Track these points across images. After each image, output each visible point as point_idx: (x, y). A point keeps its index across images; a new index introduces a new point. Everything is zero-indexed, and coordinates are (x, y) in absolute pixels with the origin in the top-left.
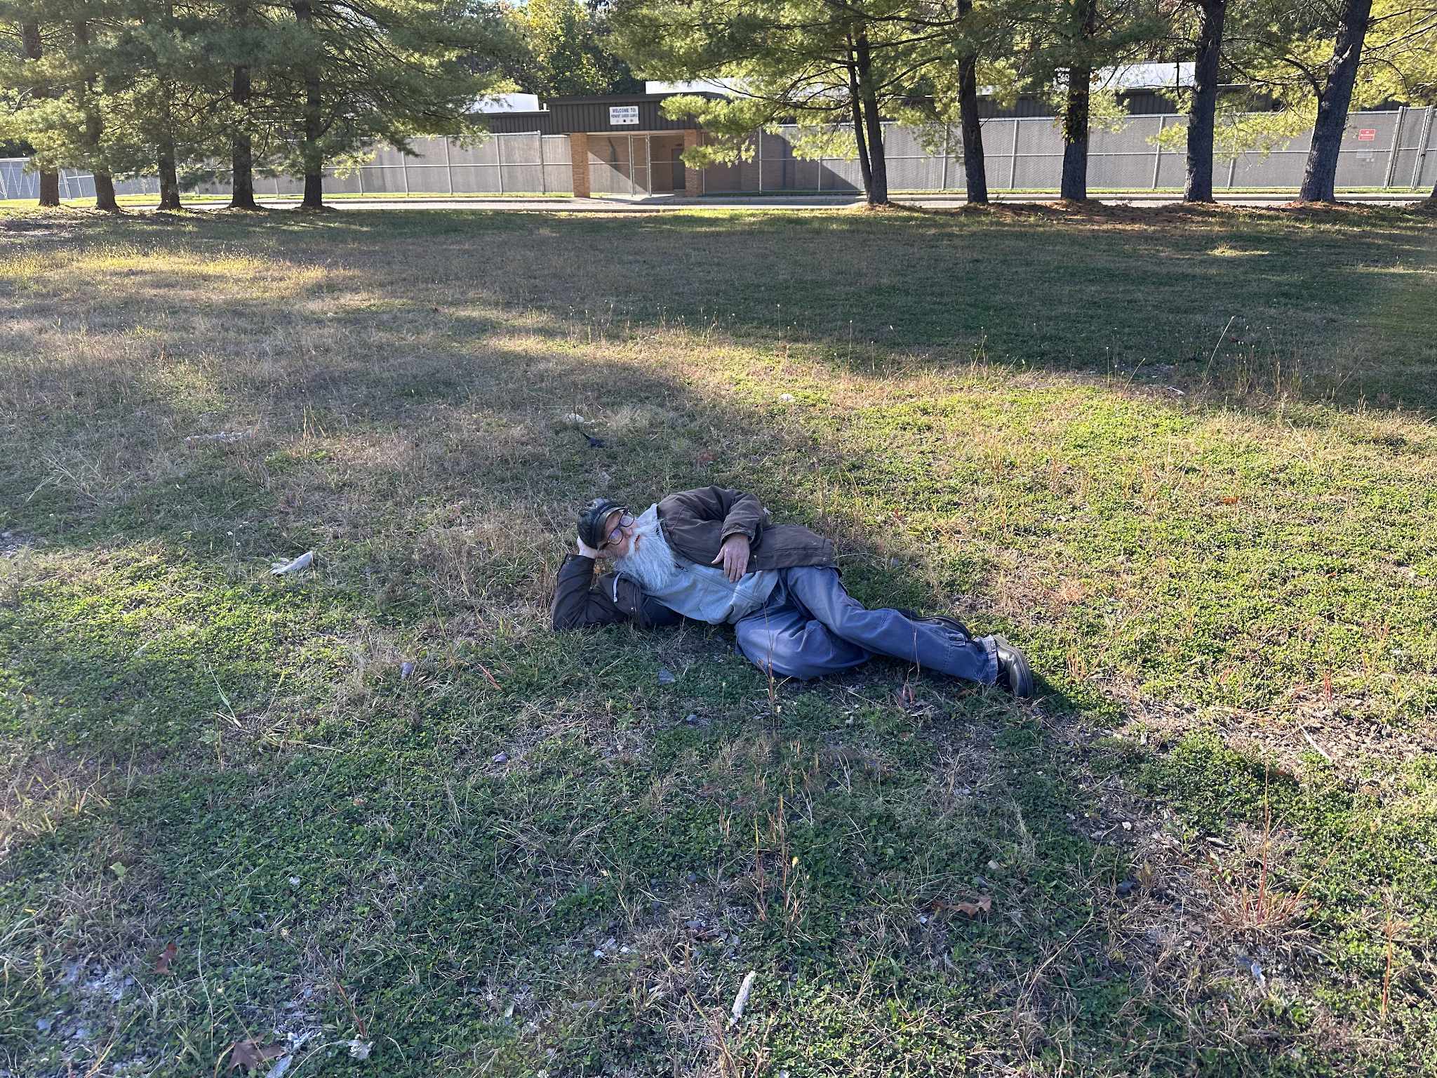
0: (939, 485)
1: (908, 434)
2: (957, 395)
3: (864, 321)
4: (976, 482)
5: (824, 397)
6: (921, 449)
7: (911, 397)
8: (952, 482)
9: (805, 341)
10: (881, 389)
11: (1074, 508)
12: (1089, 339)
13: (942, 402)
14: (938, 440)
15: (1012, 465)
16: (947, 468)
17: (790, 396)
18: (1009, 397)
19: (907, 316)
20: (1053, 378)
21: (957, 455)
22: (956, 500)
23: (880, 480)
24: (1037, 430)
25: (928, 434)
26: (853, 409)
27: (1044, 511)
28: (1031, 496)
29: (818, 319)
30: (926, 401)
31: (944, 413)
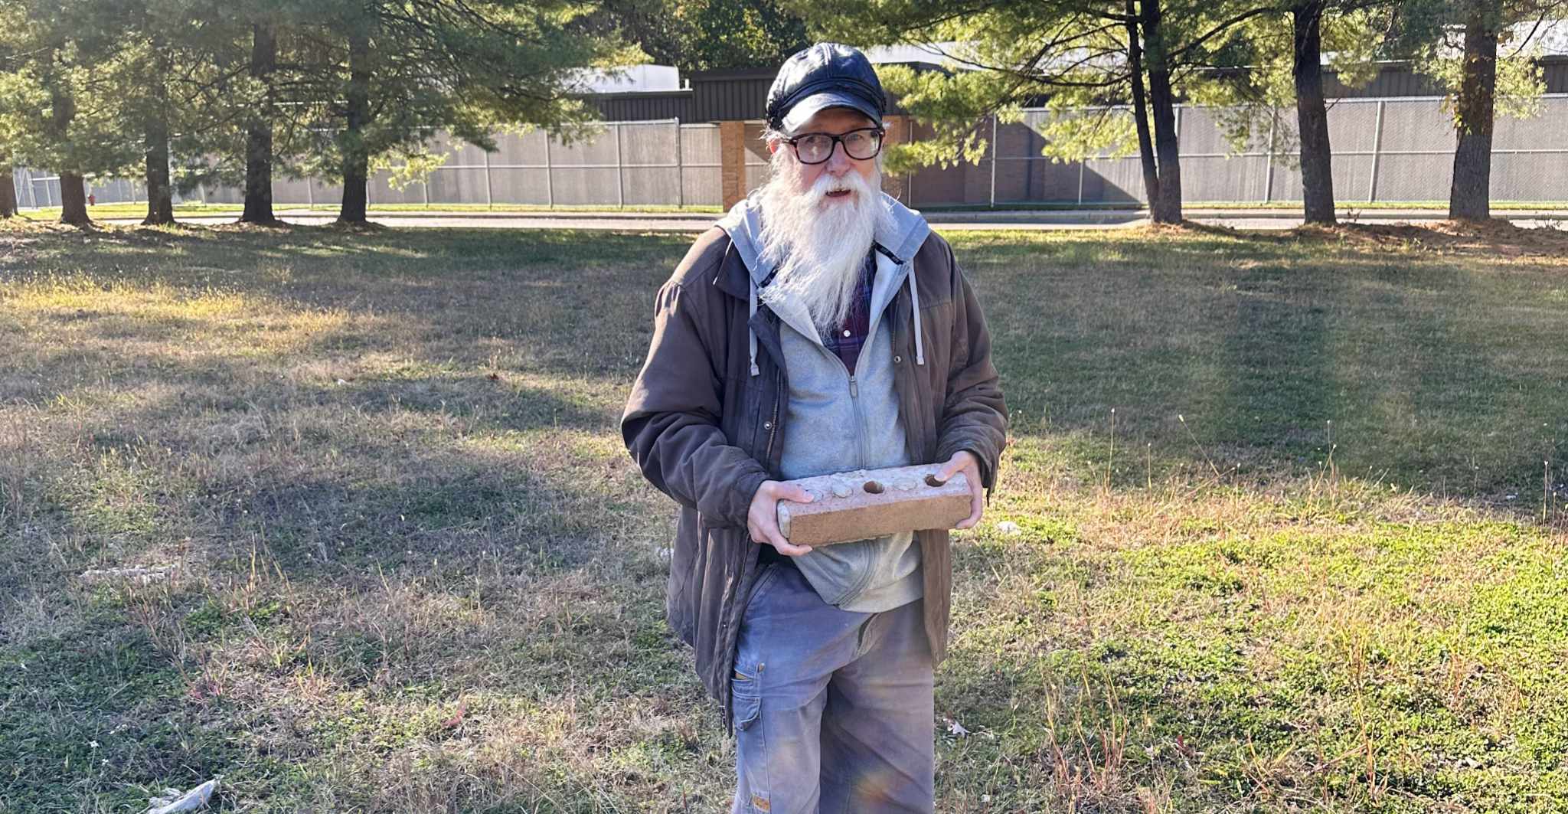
0: (1255, 692)
1: (1204, 596)
2: (1286, 532)
3: (1138, 403)
4: (1319, 689)
5: (1067, 528)
6: (1227, 623)
7: (1211, 531)
8: (1281, 687)
9: (1040, 433)
10: (1162, 516)
11: (1491, 744)
12: (1502, 441)
13: (1263, 543)
14: (1255, 607)
15: (1382, 660)
16: (1271, 660)
17: (1013, 525)
18: (1374, 536)
19: (1206, 397)
20: (1445, 506)
21: (1287, 636)
22: (1285, 720)
23: (1153, 678)
24: (1422, 596)
25: (1237, 597)
26: (1114, 550)
27: (1438, 748)
28: (1416, 720)
29: (1065, 398)
30: (1236, 540)
31: (1264, 560)
